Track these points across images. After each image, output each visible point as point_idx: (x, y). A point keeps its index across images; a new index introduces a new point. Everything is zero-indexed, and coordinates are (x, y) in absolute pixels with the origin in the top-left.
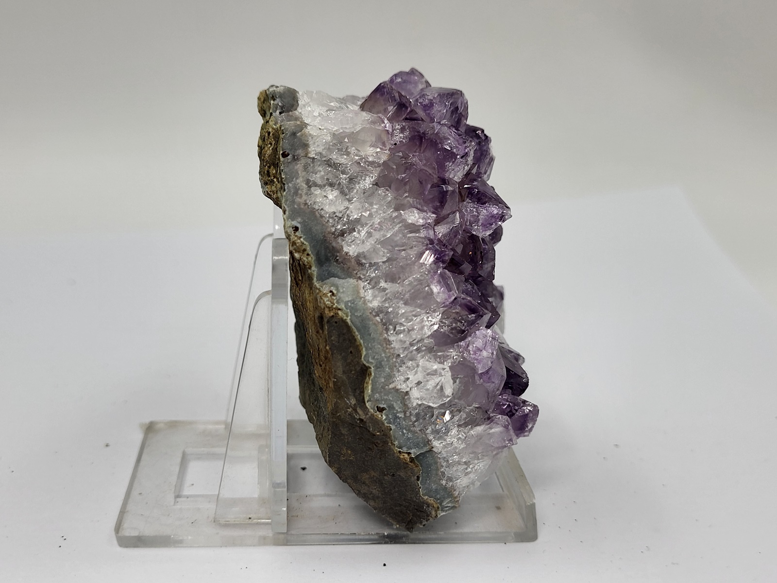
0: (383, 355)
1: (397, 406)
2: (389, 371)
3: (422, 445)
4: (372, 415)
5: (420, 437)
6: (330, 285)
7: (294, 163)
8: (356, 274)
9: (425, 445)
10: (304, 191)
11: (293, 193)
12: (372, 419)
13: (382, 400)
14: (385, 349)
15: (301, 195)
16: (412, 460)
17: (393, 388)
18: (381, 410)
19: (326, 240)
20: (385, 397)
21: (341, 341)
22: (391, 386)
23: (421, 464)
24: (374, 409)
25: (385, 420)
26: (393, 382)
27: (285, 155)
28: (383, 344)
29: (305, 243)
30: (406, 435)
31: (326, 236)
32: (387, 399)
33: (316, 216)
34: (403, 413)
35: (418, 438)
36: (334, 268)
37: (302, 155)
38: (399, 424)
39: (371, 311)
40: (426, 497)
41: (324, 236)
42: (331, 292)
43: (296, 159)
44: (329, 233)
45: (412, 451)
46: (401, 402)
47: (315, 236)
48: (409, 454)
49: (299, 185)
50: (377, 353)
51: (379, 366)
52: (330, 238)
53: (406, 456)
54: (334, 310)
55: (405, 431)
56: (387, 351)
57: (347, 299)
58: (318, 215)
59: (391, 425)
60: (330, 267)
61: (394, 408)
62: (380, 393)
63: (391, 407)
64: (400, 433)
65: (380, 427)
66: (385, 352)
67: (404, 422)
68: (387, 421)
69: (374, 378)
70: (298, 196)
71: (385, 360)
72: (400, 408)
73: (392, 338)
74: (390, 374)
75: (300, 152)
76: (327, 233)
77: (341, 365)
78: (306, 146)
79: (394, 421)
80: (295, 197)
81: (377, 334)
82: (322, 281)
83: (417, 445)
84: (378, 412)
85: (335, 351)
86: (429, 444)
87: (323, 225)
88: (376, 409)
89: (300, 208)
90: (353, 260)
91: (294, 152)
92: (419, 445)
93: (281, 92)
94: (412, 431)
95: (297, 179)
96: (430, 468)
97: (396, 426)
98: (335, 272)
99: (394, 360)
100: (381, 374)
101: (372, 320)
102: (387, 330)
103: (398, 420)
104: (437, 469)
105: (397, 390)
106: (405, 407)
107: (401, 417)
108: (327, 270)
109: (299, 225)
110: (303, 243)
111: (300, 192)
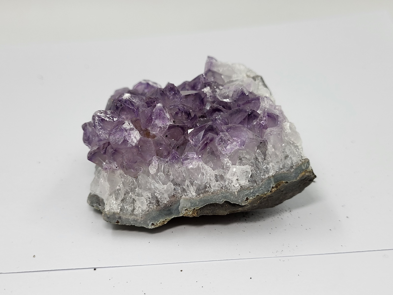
0: (220, 195)
1: (247, 192)
2: (228, 194)
3: (270, 181)
4: (248, 204)
5: (265, 182)
6: (182, 210)
7: (122, 219)
8: (178, 198)
9: (270, 180)
10: (135, 218)
11: (136, 222)
12: (251, 203)
13: (242, 199)
14: (217, 194)
15: (137, 219)
16: (276, 187)
17: (237, 193)
18: (247, 199)
19: (160, 210)
20: (241, 197)
21: (210, 209)
22: (236, 194)
23: (280, 181)
24: (246, 202)
25: (252, 197)
26: (234, 192)
27: (118, 222)
28: (214, 195)
29: (160, 222)
30: (263, 189)
31: (158, 210)
32: (242, 197)
33: (148, 214)
34: (251, 190)
35: (266, 183)
36: (174, 207)
37: (118, 215)
38: (256, 191)
39: (197, 198)
40: (298, 178)
41: (158, 211)
42: (185, 210)
43: (120, 218)
44: (157, 208)
45: (272, 186)
46: (245, 191)
47: (157, 215)
48: (273, 187)
49: (132, 219)
50: (219, 198)
51: (225, 197)
52: (159, 208)
53: (273, 190)
54: (194, 211)
55: (261, 189)
56: (218, 193)
57: (190, 205)
58: (148, 212)
59: (256, 195)
60: (173, 209)
61: (247, 194)
62: (238, 199)
63: (247, 195)
64: (261, 191)
65: (256, 200)
66: (219, 194)
67: (256, 189)
68: (253, 197)
69: (230, 201)
70: (138, 220)
71: (222, 194)
72: (248, 192)
73: (212, 190)
74: (230, 193)
75: (117, 216)
76: (156, 209)
77: (222, 211)
78: (114, 214)
79: (254, 193)
80: (138, 222)
81: (209, 197)
82: (180, 213)
83: (269, 184)
84: (248, 201)
85: (215, 212)
86: (270, 178)
87: (152, 211)
88: (246, 201)
89: (143, 220)
90: (171, 199)
91: (117, 218)
92: (269, 183)
93: (90, 202)
94: (261, 186)
95: (129, 219)
96: (283, 176)
97: (257, 193)
98: (176, 207)
99: (223, 191)
100: (229, 197)
101: (202, 198)
102: (208, 192)
103: (254, 192)
104: (285, 173)
105: (239, 191)
106: (248, 188)
107: (253, 191)
108: (175, 210)
109: (151, 223)
110: (160, 223)
111: (135, 219)
